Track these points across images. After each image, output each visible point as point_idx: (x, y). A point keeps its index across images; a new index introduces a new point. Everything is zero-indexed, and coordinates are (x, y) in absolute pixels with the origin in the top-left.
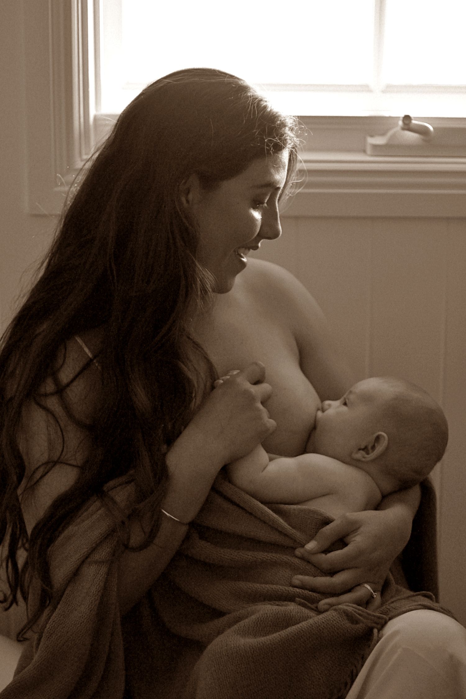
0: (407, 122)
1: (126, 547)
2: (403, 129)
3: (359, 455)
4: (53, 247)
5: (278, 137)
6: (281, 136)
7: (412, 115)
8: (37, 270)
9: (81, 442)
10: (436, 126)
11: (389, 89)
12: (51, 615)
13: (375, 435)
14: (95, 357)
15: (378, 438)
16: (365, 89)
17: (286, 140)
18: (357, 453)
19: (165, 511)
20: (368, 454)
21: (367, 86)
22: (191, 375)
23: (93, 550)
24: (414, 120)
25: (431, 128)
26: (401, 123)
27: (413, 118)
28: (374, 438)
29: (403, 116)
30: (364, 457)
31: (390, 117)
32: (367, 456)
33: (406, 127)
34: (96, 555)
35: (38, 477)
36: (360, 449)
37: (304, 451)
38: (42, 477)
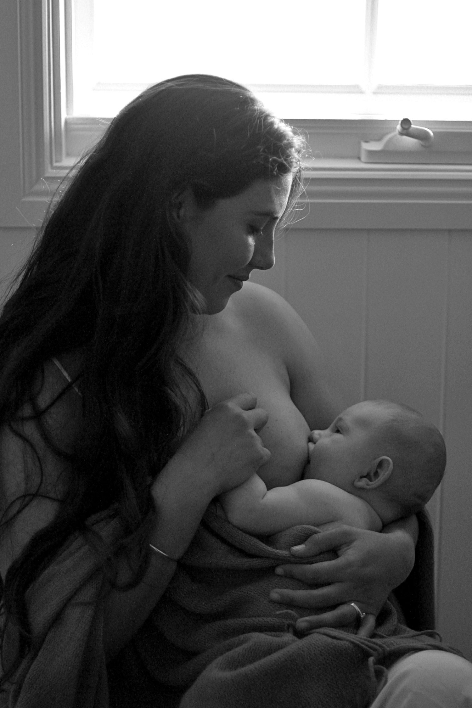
0: (406, 127)
1: (113, 585)
2: (401, 134)
3: (363, 483)
4: (31, 258)
5: (284, 157)
6: (288, 157)
7: (411, 119)
8: (13, 282)
9: (61, 474)
10: (435, 130)
11: (381, 90)
12: (31, 664)
13: (378, 460)
14: (73, 382)
15: (381, 464)
16: (356, 89)
17: (292, 162)
18: (359, 481)
19: (153, 546)
20: (371, 481)
21: (357, 87)
22: (178, 401)
23: (77, 591)
24: (413, 125)
25: (432, 134)
26: (399, 127)
27: (412, 122)
28: (376, 465)
29: (402, 119)
30: (368, 485)
31: (385, 121)
32: (370, 483)
33: (405, 132)
34: (80, 597)
35: (15, 512)
36: (362, 477)
37: (302, 477)
38: (19, 512)
